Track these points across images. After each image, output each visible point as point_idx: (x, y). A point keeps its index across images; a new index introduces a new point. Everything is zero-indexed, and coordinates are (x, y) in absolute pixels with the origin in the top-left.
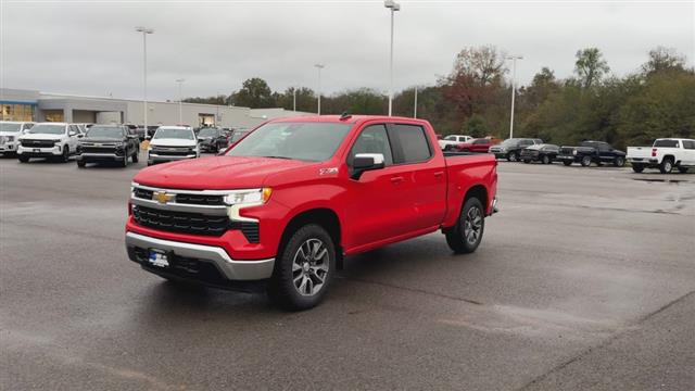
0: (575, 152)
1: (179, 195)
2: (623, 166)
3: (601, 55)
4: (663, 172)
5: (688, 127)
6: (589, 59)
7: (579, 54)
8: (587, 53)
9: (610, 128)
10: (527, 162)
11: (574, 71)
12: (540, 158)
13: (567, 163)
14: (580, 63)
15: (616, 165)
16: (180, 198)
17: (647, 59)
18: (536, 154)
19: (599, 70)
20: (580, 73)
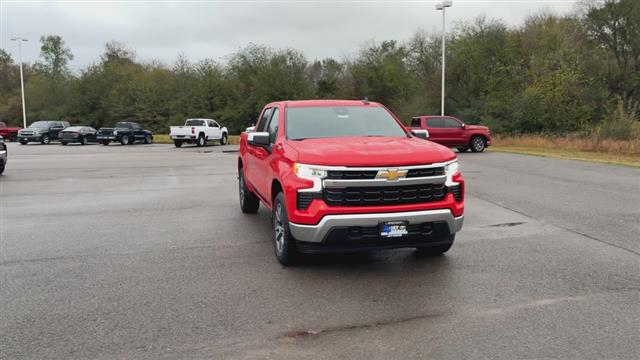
0: (115, 133)
1: (410, 171)
2: (152, 143)
3: (63, 43)
4: (199, 146)
5: (168, 110)
6: (53, 45)
7: (42, 39)
8: (51, 39)
9: (101, 110)
10: (64, 144)
11: (41, 56)
12: (81, 140)
13: (106, 143)
14: (44, 48)
15: (146, 143)
16: (410, 174)
17: (104, 51)
18: (76, 136)
19: (64, 56)
20: (47, 58)
